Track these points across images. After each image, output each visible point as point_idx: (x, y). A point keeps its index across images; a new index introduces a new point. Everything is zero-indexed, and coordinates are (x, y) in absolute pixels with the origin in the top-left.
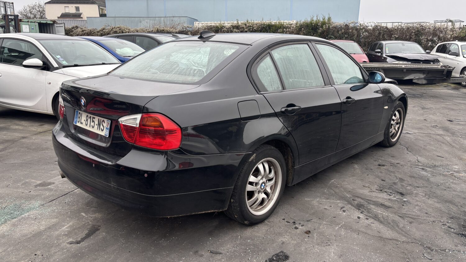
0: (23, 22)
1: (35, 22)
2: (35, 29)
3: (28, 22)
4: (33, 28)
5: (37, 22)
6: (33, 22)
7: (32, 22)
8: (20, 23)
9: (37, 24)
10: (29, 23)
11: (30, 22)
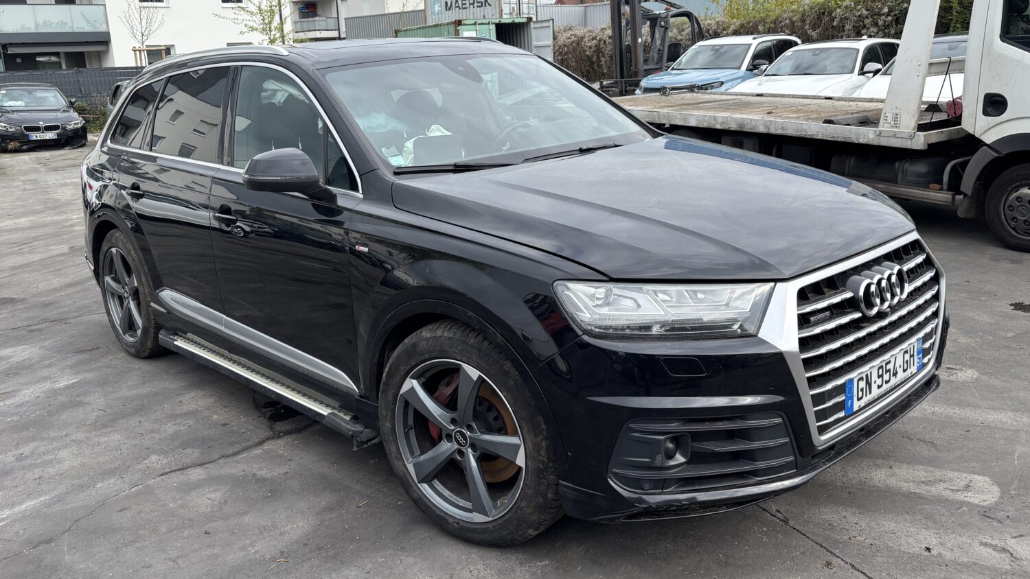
0: (465, 25)
1: (489, 23)
3: (475, 24)
4: (483, 35)
5: (492, 24)
6: (485, 24)
7: (482, 24)
8: (458, 28)
9: (493, 27)
10: (477, 26)
11: (479, 24)
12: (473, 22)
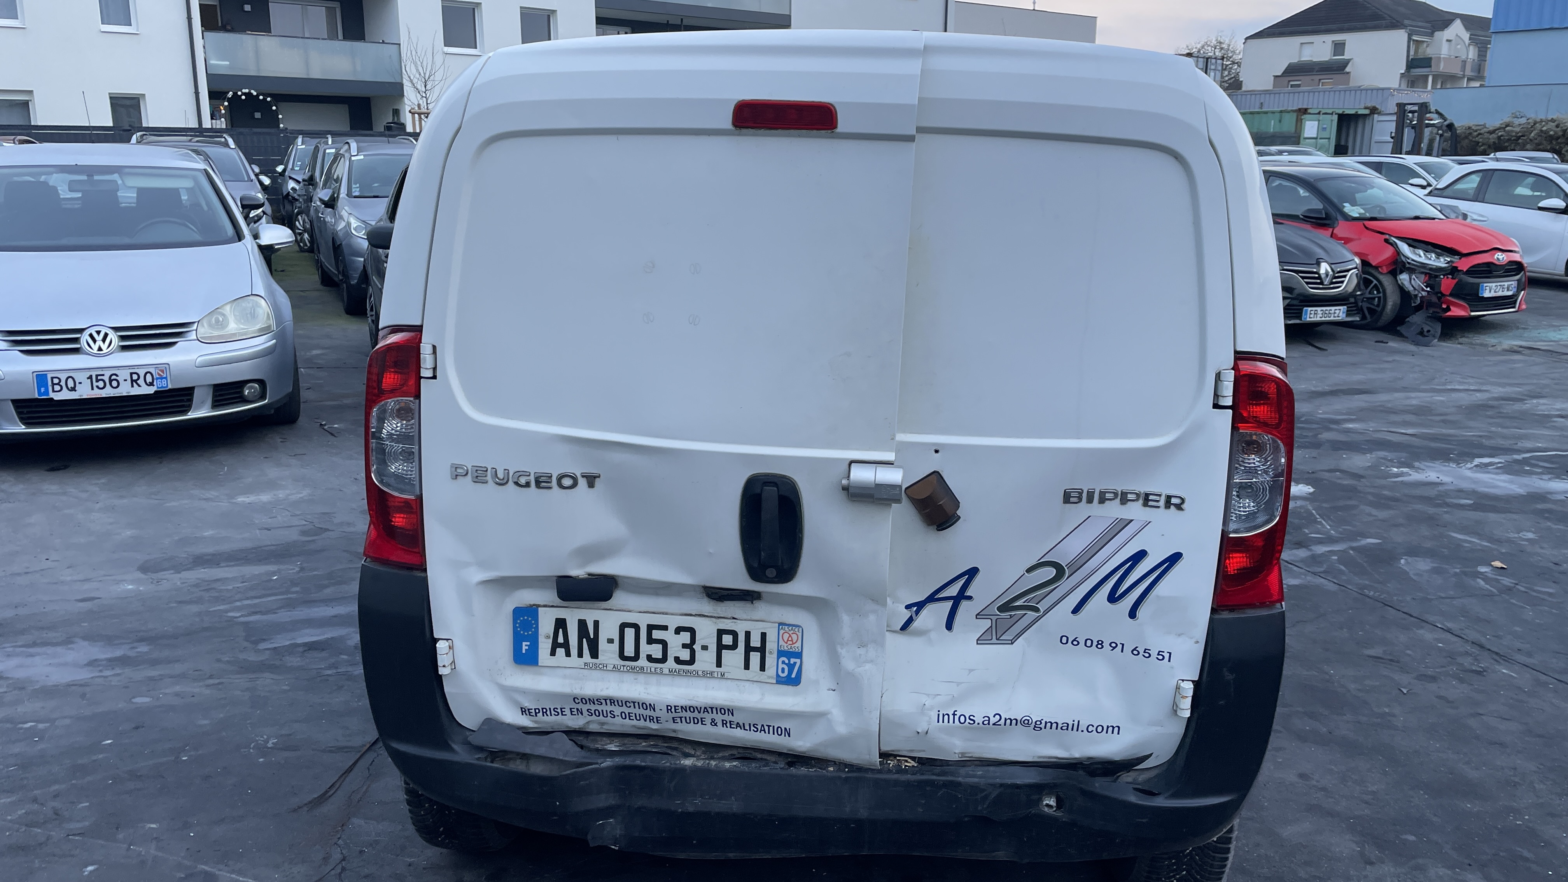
0: (1310, 114)
1: (1332, 114)
2: (1328, 130)
3: (1319, 113)
4: (1325, 126)
5: (1336, 114)
6: (1328, 113)
7: (1326, 114)
8: (1302, 117)
9: (1335, 117)
10: (1322, 117)
11: (1323, 114)
12: (1317, 111)
